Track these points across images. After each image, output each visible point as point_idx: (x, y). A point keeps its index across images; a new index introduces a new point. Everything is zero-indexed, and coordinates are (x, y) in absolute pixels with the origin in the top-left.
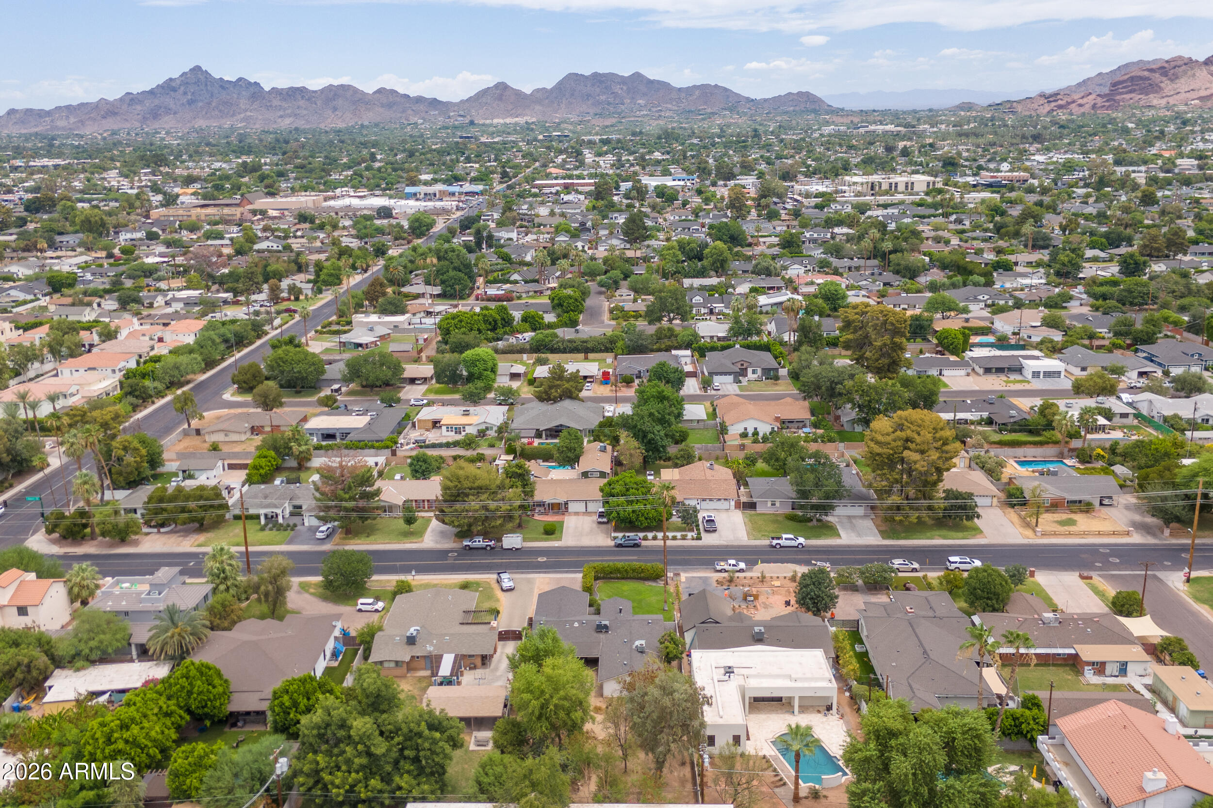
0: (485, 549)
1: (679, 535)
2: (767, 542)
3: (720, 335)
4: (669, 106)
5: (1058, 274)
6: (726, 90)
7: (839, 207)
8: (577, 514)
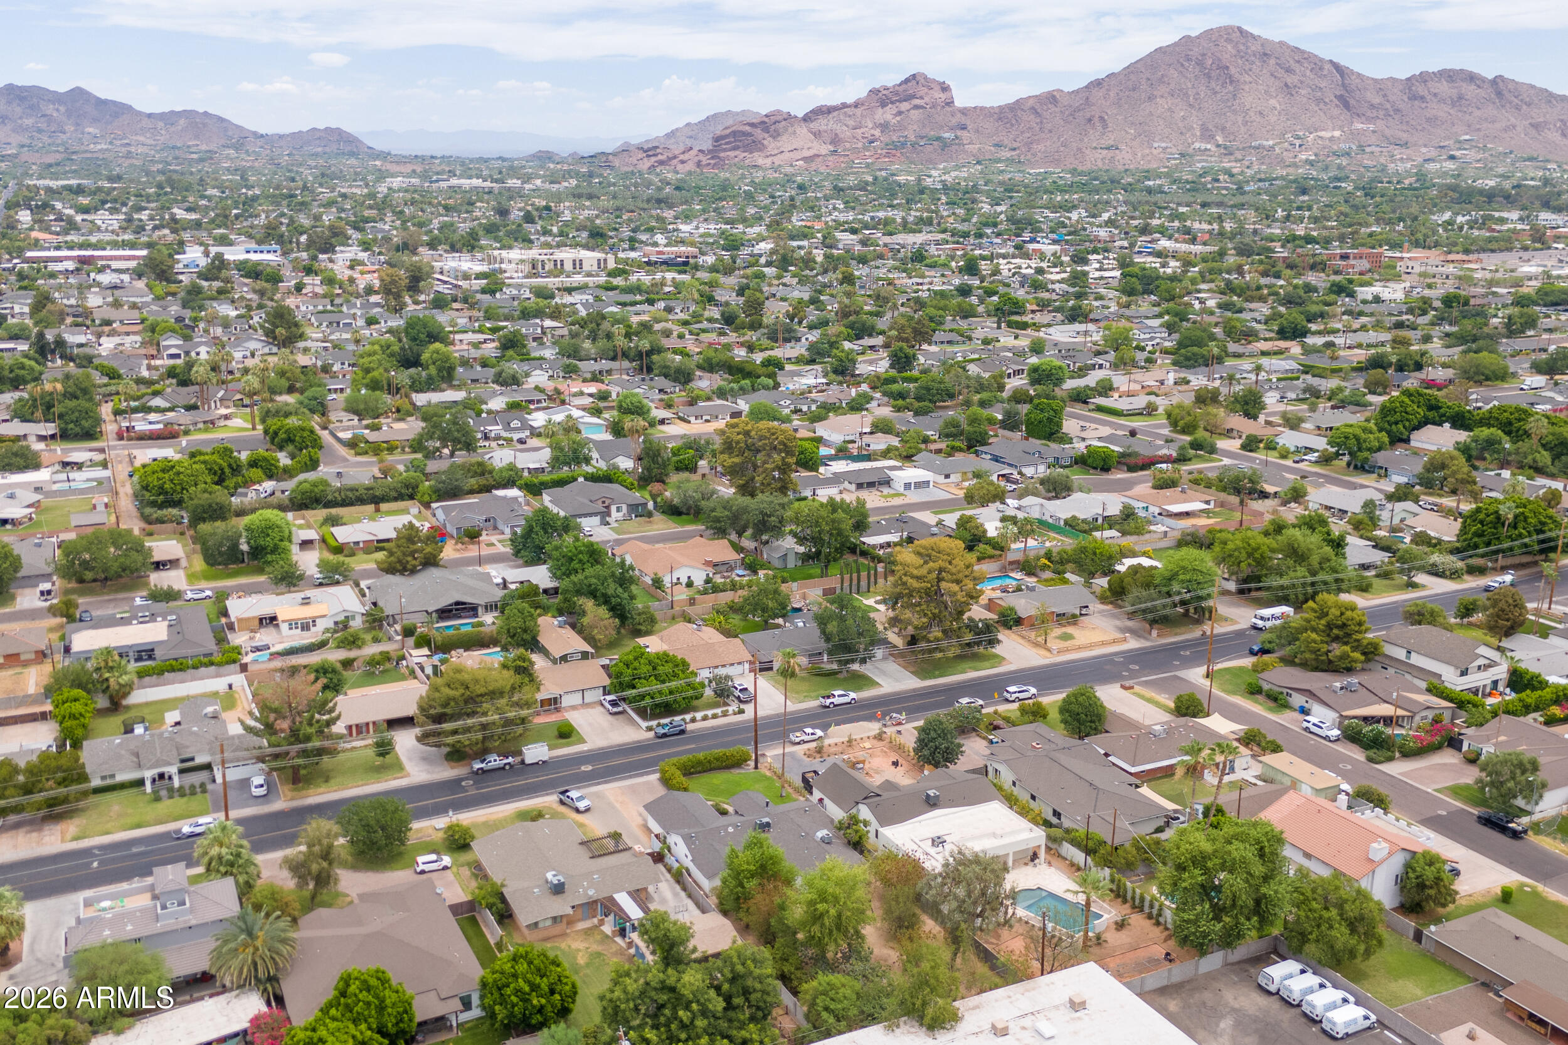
0: (503, 768)
1: (718, 711)
2: (814, 703)
3: (532, 466)
4: (141, 139)
5: (836, 371)
6: (221, 120)
7: (515, 292)
8: (574, 708)
